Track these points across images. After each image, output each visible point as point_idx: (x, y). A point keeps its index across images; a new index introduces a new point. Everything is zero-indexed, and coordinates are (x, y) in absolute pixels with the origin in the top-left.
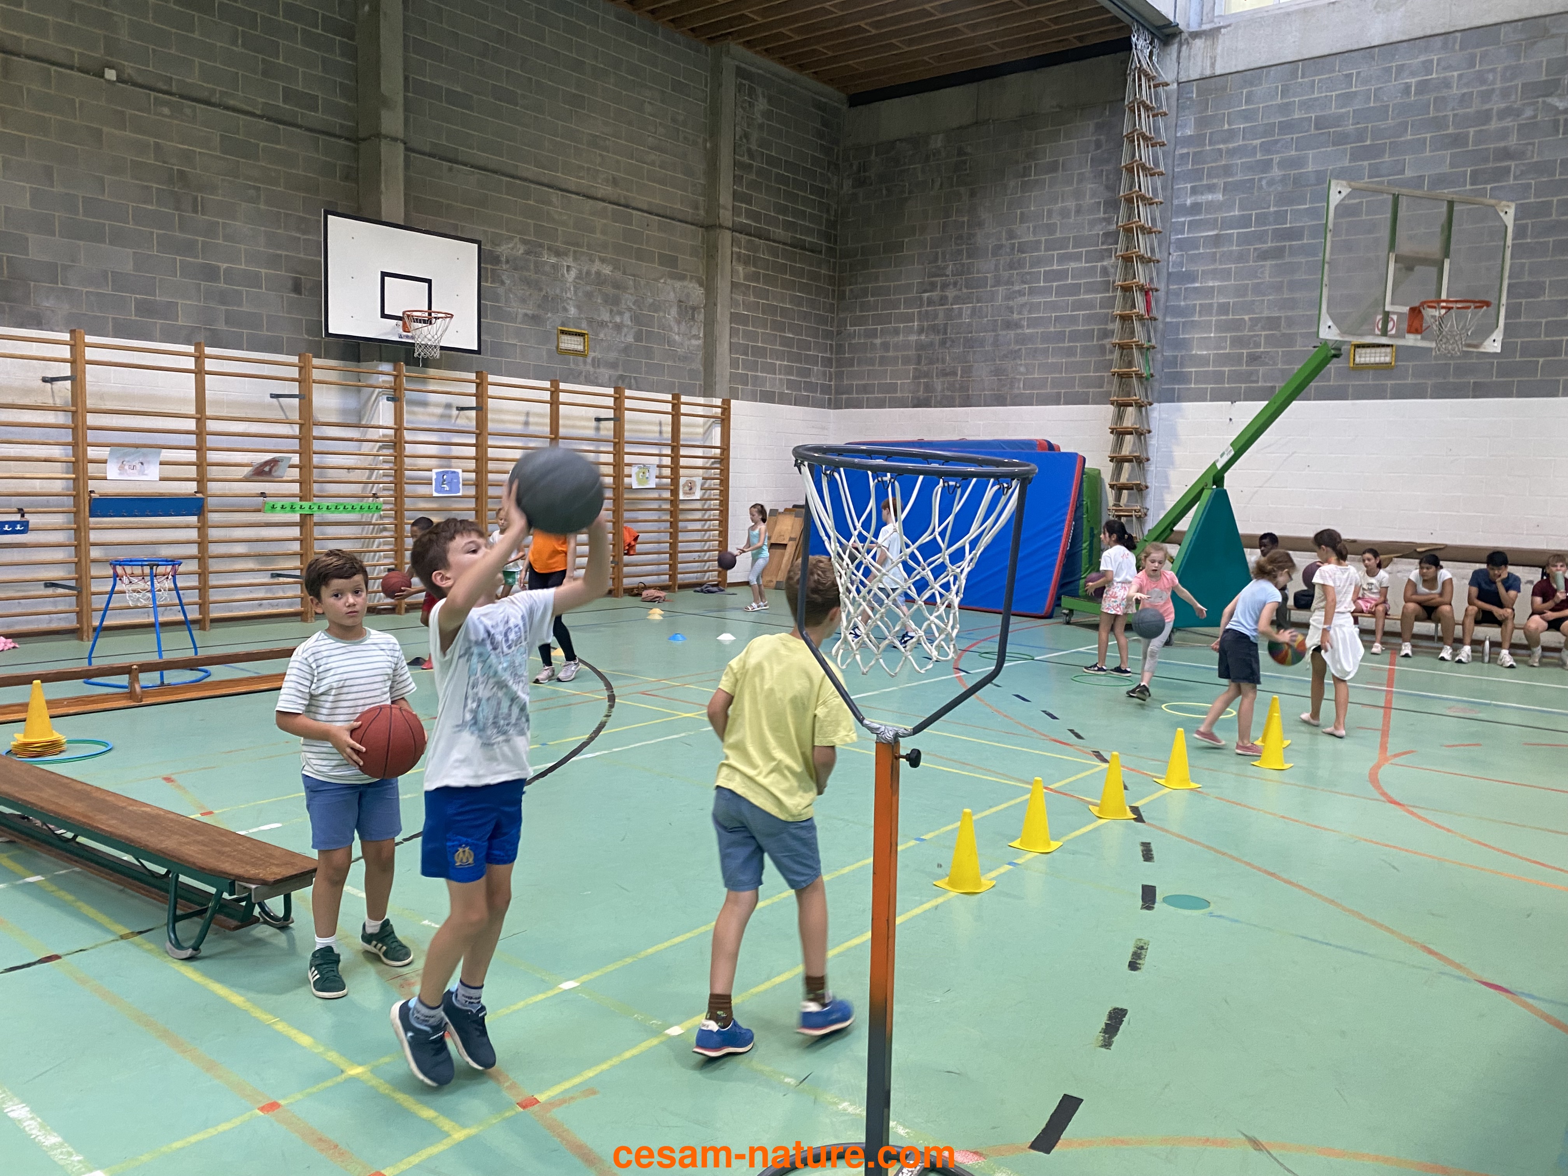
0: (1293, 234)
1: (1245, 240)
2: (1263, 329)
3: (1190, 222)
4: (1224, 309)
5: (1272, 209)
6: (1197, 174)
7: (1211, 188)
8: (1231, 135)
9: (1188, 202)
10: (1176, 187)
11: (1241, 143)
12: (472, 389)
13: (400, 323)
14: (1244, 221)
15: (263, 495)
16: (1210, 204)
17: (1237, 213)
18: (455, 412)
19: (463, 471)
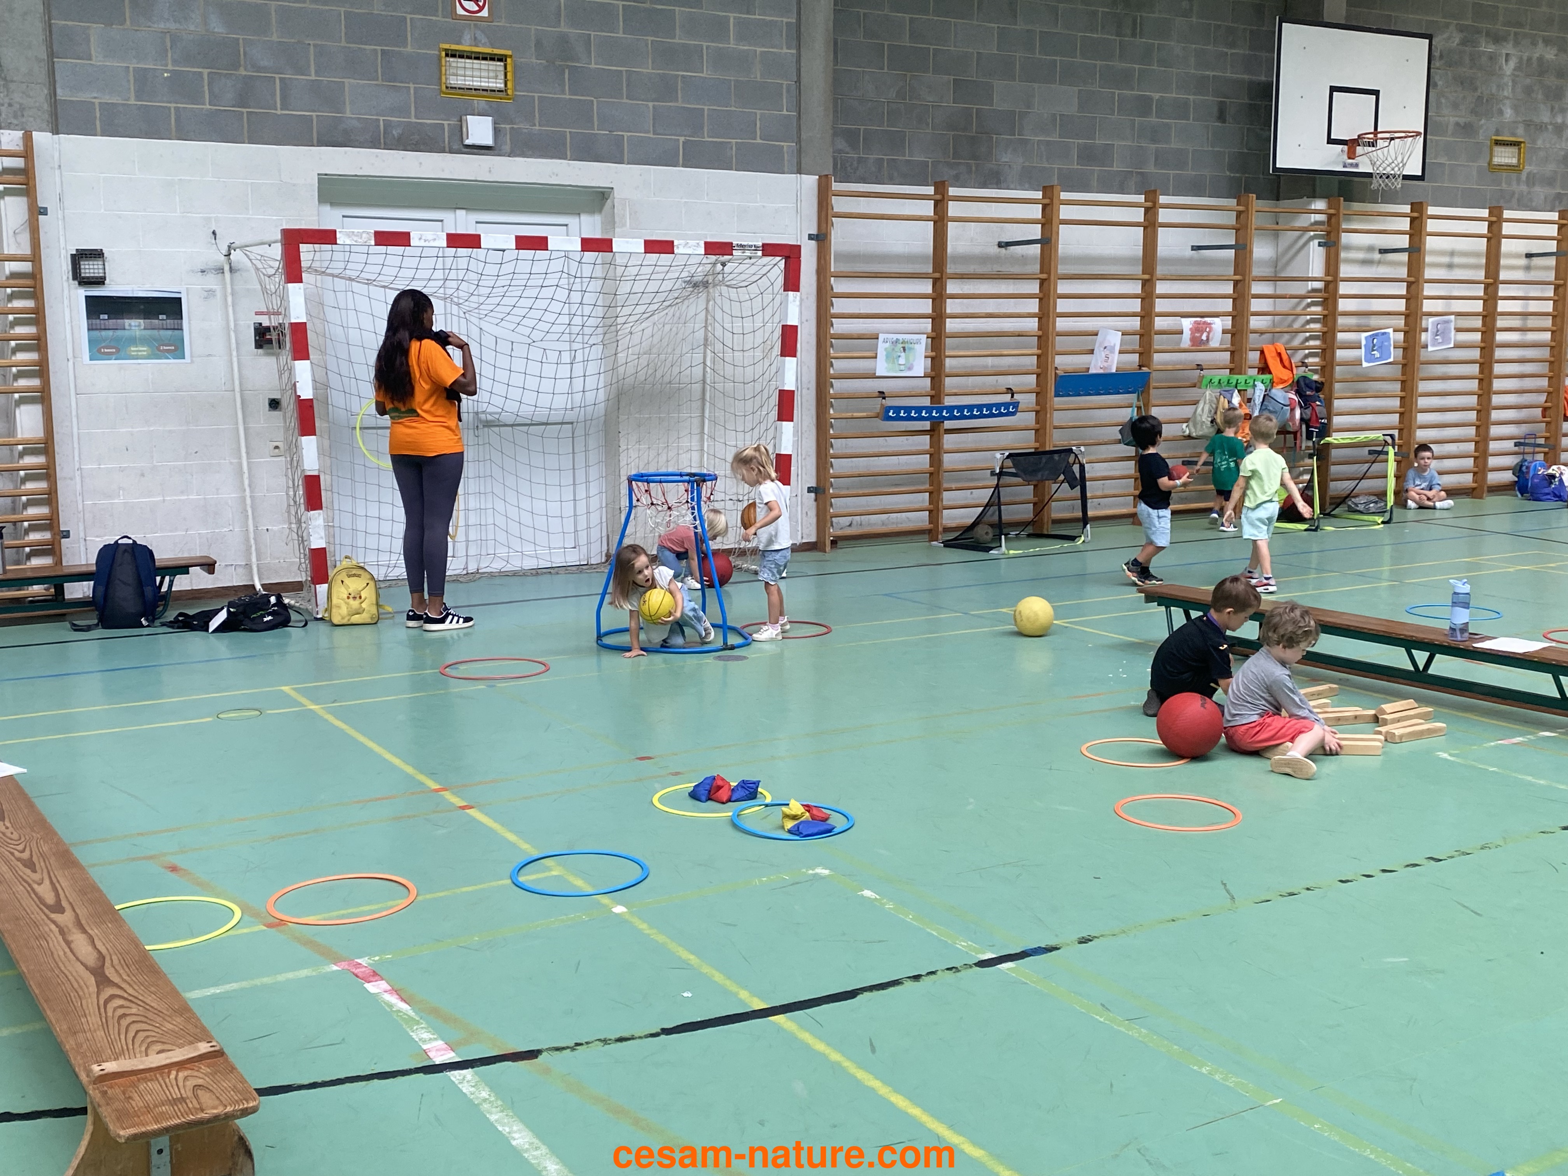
12: (1405, 224)
13: (1346, 148)
15: (1200, 367)
18: (1377, 256)
19: (1394, 331)
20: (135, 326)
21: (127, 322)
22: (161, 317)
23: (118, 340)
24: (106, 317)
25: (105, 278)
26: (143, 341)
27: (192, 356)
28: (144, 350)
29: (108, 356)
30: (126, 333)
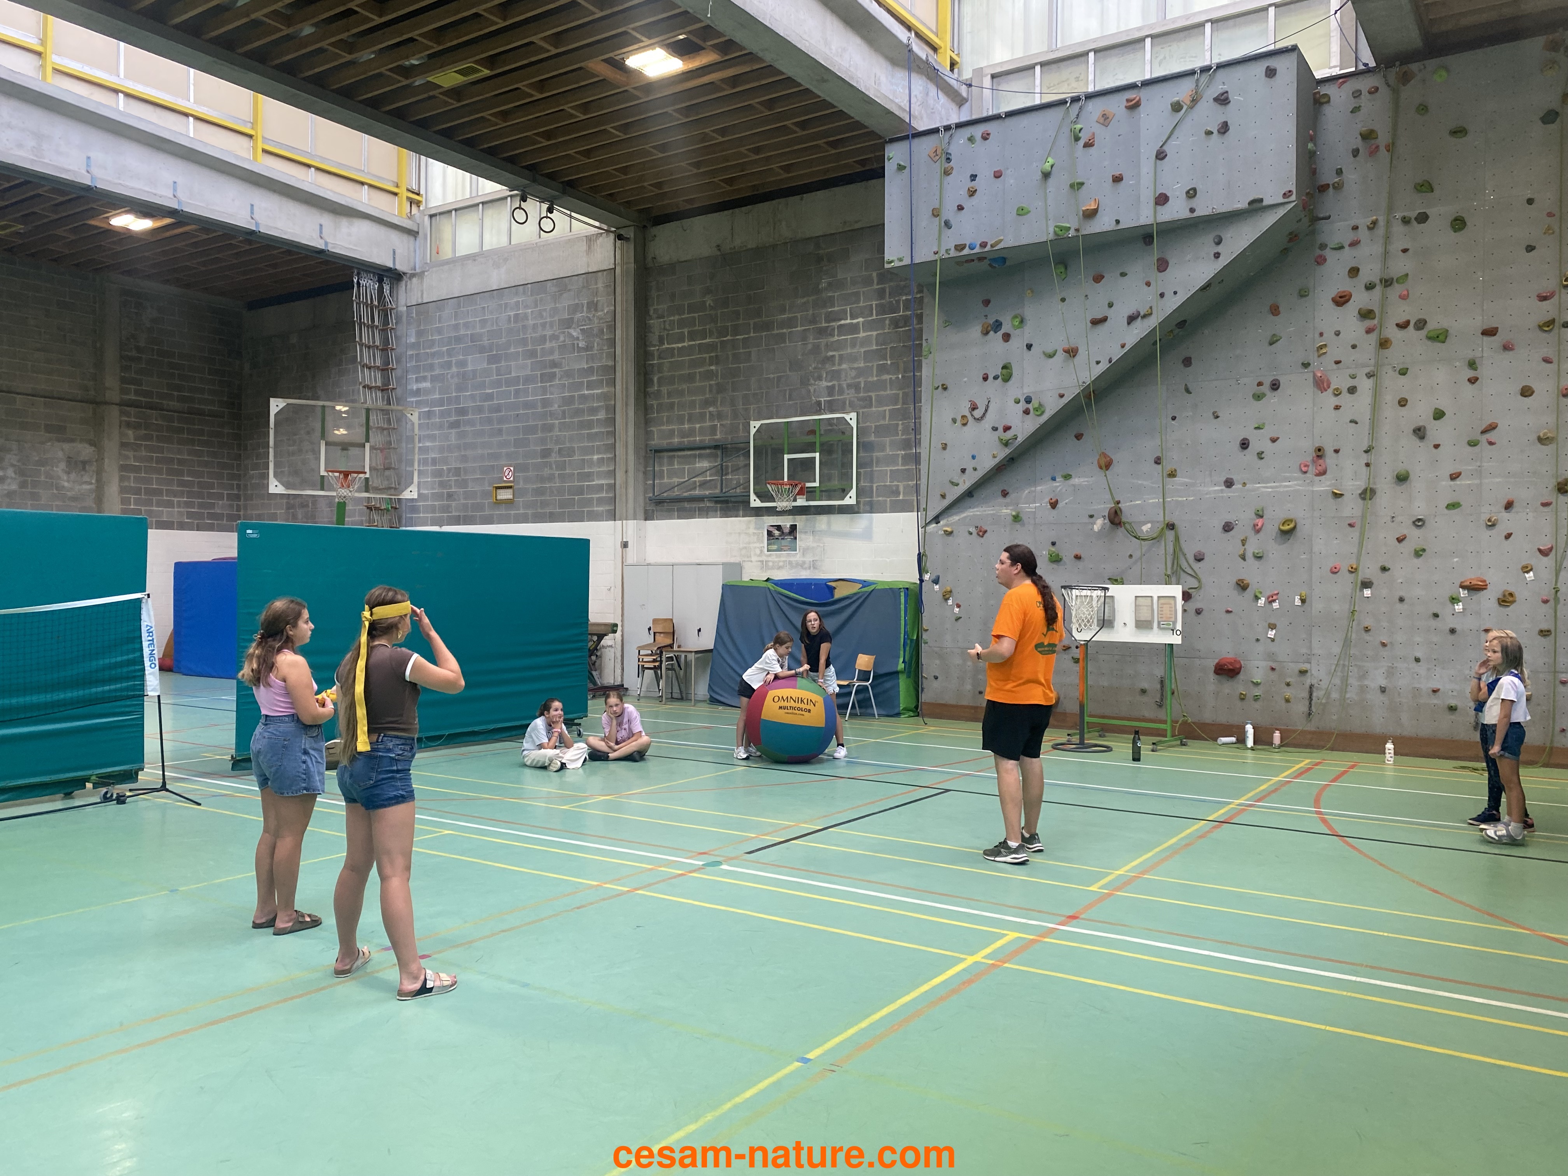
0: (462, 412)
1: (442, 414)
2: (453, 476)
3: (417, 402)
4: (434, 462)
5: (454, 394)
6: (417, 369)
7: (424, 379)
8: (432, 343)
9: (415, 388)
10: (408, 377)
11: (437, 349)
14: (441, 402)
16: (425, 389)
17: (438, 396)
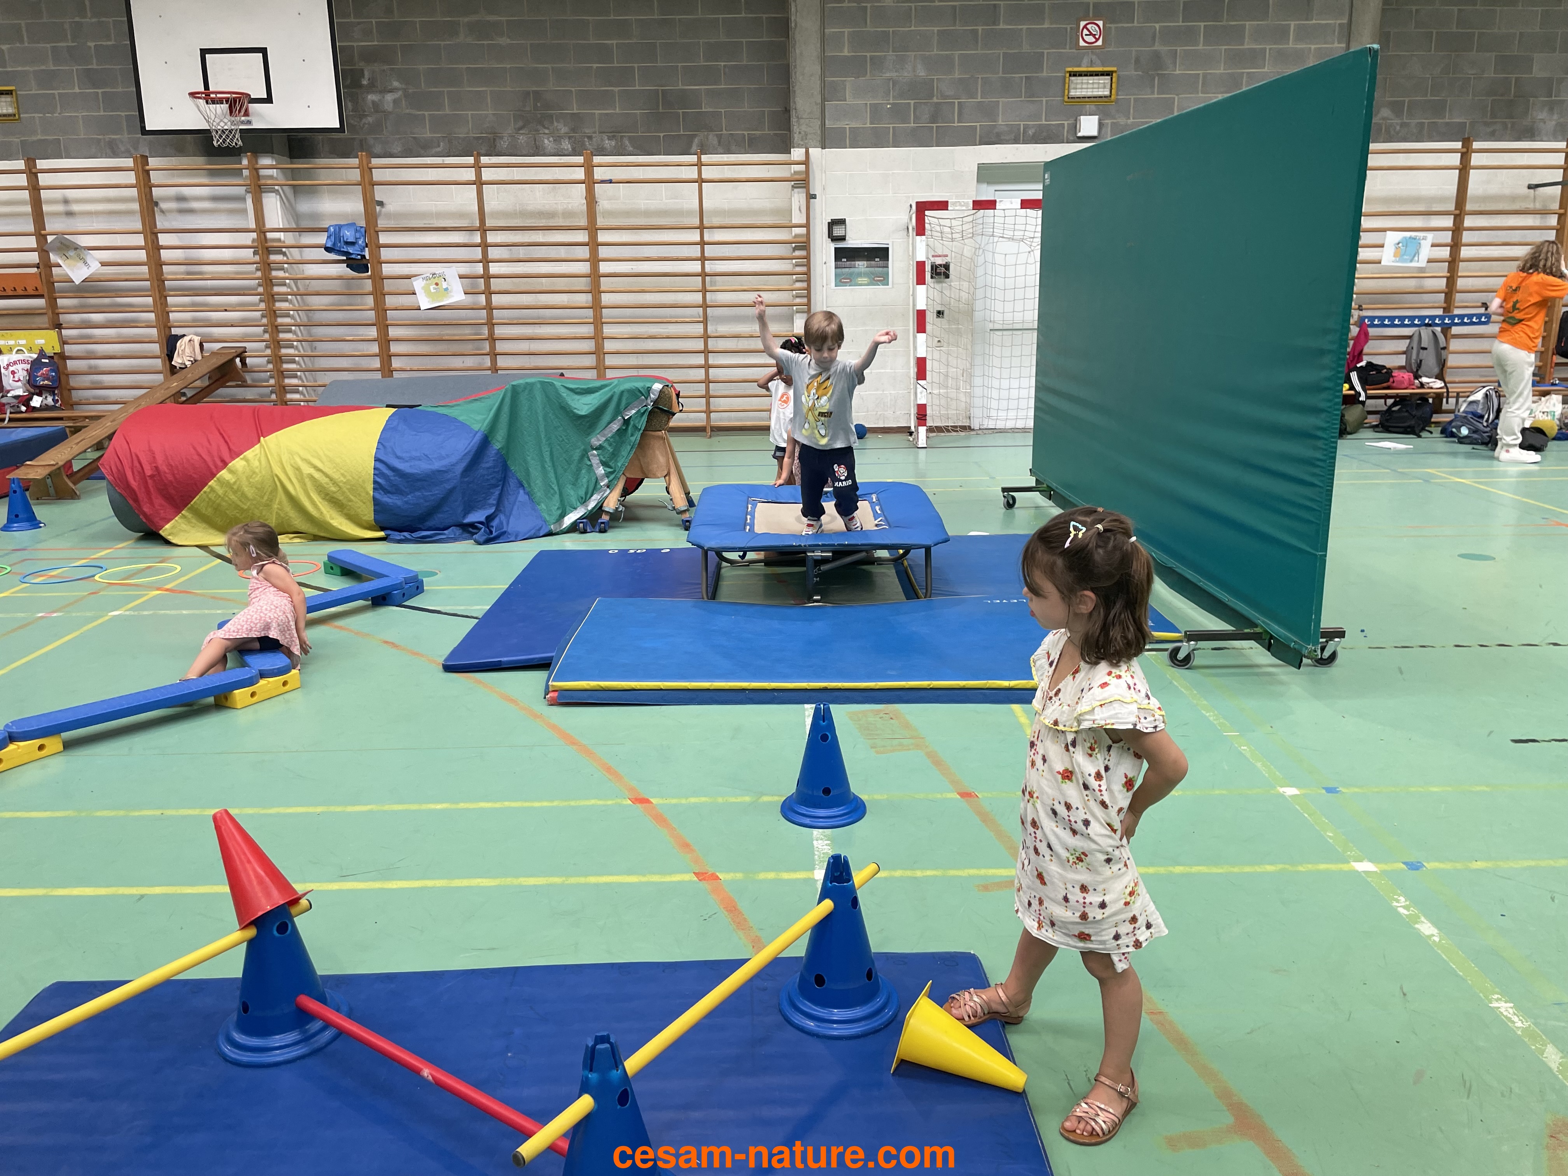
20: (861, 265)
21: (857, 263)
22: (876, 260)
23: (851, 274)
24: (845, 260)
25: (845, 236)
26: (866, 275)
27: (893, 284)
28: (865, 280)
29: (845, 284)
30: (856, 270)
